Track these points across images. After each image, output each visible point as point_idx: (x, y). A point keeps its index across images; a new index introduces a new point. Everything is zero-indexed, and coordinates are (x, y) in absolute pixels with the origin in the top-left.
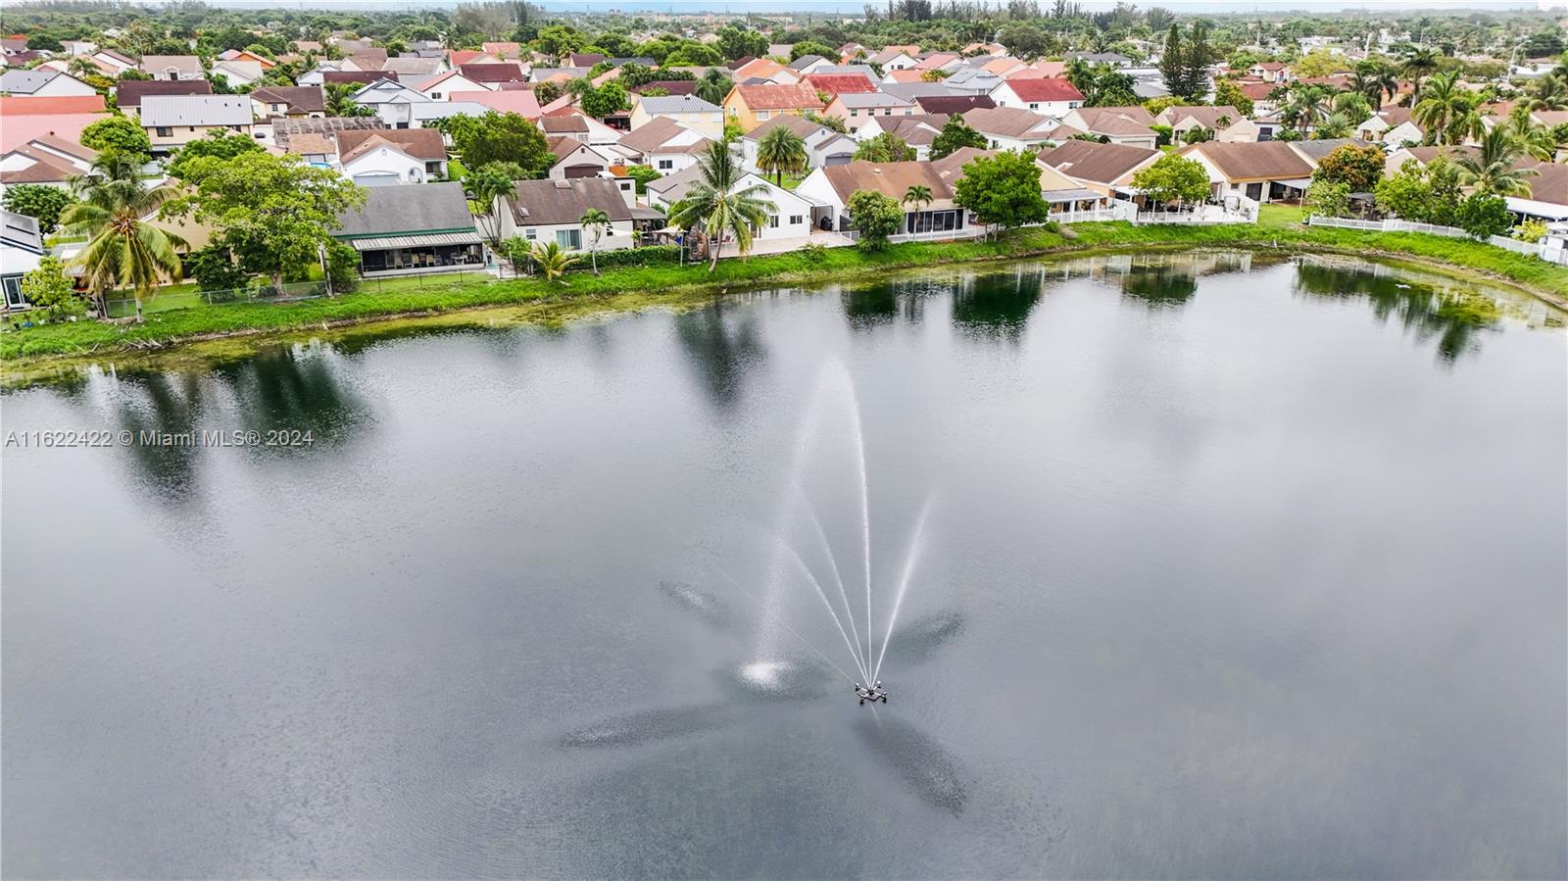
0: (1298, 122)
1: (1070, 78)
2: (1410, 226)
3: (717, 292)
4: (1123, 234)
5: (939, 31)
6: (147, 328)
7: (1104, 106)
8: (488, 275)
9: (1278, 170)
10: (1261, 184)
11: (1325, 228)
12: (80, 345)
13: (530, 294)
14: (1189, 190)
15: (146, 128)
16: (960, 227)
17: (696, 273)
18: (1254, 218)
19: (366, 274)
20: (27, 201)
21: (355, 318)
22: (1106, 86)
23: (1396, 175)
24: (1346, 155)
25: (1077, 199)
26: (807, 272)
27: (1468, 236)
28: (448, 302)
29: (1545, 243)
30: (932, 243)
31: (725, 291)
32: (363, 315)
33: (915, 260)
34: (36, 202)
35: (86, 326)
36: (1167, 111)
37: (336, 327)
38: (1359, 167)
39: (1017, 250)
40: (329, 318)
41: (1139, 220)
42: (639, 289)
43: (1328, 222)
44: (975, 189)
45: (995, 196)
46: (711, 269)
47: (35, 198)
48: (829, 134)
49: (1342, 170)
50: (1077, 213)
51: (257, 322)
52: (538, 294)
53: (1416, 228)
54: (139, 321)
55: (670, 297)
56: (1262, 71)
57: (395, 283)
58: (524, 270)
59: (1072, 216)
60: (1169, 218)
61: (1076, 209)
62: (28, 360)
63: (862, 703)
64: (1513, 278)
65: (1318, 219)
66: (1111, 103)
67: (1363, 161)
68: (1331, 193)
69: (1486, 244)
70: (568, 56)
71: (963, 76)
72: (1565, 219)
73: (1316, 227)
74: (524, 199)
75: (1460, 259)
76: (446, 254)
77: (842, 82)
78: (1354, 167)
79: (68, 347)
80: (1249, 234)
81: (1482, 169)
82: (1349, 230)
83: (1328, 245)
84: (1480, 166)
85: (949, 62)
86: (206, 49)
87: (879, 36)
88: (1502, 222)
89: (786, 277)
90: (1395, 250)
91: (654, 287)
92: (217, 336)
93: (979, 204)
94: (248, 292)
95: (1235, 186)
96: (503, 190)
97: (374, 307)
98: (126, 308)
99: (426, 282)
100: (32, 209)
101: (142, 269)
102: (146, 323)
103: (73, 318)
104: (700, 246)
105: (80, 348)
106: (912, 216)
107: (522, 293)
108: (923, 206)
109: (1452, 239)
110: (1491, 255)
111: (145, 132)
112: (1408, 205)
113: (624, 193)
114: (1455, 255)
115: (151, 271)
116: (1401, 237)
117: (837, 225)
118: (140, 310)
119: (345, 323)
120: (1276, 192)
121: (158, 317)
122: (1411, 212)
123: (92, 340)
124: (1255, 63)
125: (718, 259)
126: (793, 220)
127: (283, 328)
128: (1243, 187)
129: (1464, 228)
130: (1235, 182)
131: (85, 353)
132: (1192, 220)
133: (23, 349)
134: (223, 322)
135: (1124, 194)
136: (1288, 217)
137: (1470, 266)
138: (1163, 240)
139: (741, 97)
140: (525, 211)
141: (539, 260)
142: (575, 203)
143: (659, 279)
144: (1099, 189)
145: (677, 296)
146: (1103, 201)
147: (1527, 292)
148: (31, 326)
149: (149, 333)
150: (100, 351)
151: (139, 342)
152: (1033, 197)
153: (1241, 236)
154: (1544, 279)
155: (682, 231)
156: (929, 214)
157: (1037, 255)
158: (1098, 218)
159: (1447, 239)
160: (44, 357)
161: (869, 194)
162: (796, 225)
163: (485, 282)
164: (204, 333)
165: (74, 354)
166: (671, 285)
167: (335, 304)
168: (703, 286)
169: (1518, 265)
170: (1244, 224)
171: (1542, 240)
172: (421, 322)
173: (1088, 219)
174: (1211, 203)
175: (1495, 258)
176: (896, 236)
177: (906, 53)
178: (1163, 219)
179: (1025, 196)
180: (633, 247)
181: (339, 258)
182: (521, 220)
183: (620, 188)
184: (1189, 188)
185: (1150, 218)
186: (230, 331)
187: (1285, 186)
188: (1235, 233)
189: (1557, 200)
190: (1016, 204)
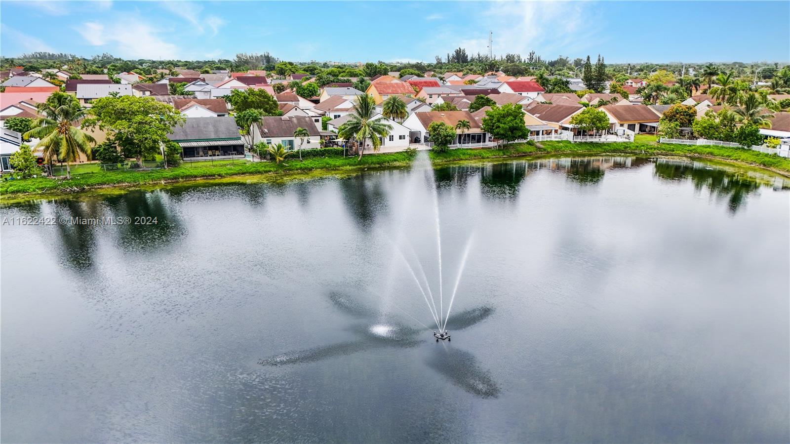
0: (652, 99)
1: (538, 81)
2: (712, 143)
3: (363, 170)
4: (566, 146)
5: (472, 67)
6: (72, 181)
7: (555, 93)
8: (246, 160)
9: (643, 117)
10: (635, 125)
11: (668, 144)
12: (37, 189)
13: (268, 169)
14: (599, 125)
15: (79, 99)
16: (484, 141)
17: (352, 161)
18: (632, 140)
19: (185, 159)
20: (16, 125)
21: (178, 179)
22: (555, 85)
23: (703, 118)
24: (677, 109)
25: (543, 129)
26: (407, 161)
27: (740, 146)
28: (225, 172)
29: (780, 148)
30: (471, 149)
31: (366, 169)
32: (182, 177)
33: (462, 157)
34: (21, 125)
35: (41, 180)
36: (586, 96)
37: (168, 183)
38: (684, 115)
39: (513, 153)
40: (165, 178)
41: (575, 140)
42: (323, 168)
43: (669, 141)
44: (492, 122)
45: (501, 125)
46: (359, 159)
47: (20, 123)
48: (418, 103)
49: (675, 116)
50: (543, 136)
51: (128, 180)
52: (272, 169)
53: (714, 144)
54: (68, 178)
55: (338, 172)
56: (632, 83)
57: (199, 163)
58: (265, 158)
59: (541, 138)
60: (589, 139)
61: (543, 134)
62: (10, 195)
63: (437, 341)
64: (764, 165)
65: (665, 140)
66: (558, 92)
67: (685, 112)
68: (670, 127)
69: (750, 150)
70: (290, 75)
71: (485, 82)
72: (788, 138)
73: (663, 143)
74: (266, 125)
75: (737, 157)
76: (226, 150)
77: (425, 84)
78: (681, 115)
79: (31, 190)
80: (630, 147)
81: (746, 114)
82: (680, 145)
83: (670, 152)
84: (745, 113)
85: (478, 78)
86: (112, 72)
87: (443, 70)
88: (758, 139)
89: (397, 164)
90: (704, 154)
91: (330, 167)
92: (108, 186)
93: (494, 130)
94: (125, 166)
95: (622, 125)
96: (255, 120)
97: (188, 173)
98: (62, 172)
99: (215, 163)
100: (18, 129)
101: (71, 151)
102: (72, 179)
103: (35, 176)
104: (354, 148)
105: (37, 190)
106: (460, 136)
107: (263, 168)
108: (466, 131)
109: (732, 148)
110: (753, 155)
111: (78, 101)
112: (708, 132)
113: (316, 124)
114: (735, 155)
115: (76, 152)
116: (707, 148)
117: (422, 139)
118: (69, 172)
119: (173, 181)
120: (643, 128)
121: (78, 176)
122: (711, 135)
123: (44, 186)
124: (628, 79)
125: (363, 154)
126: (400, 137)
127: (142, 183)
128: (626, 126)
129: (738, 142)
130: (622, 123)
131: (40, 192)
132: (601, 140)
133: (8, 190)
134: (111, 179)
135: (567, 128)
136: (650, 140)
137: (742, 161)
138: (587, 149)
139: (375, 89)
140: (266, 130)
141: (272, 153)
142: (291, 127)
143: (333, 163)
144: (555, 125)
145: (341, 172)
146: (556, 131)
147: (772, 171)
148: (13, 179)
149: (73, 184)
150: (47, 192)
151: (68, 188)
152: (521, 126)
153: (626, 148)
154: (780, 165)
155: (345, 140)
156: (469, 135)
157: (523, 156)
158: (553, 139)
159: (730, 148)
160: (19, 194)
161: (439, 124)
162: (402, 140)
163: (245, 163)
164: (101, 184)
165: (34, 193)
166: (339, 167)
167: (168, 172)
168: (355, 167)
169: (767, 159)
170: (627, 142)
171: (778, 146)
172: (212, 181)
173: (549, 139)
174: (610, 133)
175: (755, 156)
176: (452, 145)
177: (456, 75)
178: (587, 140)
179: (517, 125)
180: (320, 148)
181: (171, 150)
182: (263, 135)
183: (314, 121)
184: (599, 124)
185: (579, 139)
186: (115, 184)
187: (647, 125)
188: (622, 147)
189: (784, 129)
190: (513, 129)
